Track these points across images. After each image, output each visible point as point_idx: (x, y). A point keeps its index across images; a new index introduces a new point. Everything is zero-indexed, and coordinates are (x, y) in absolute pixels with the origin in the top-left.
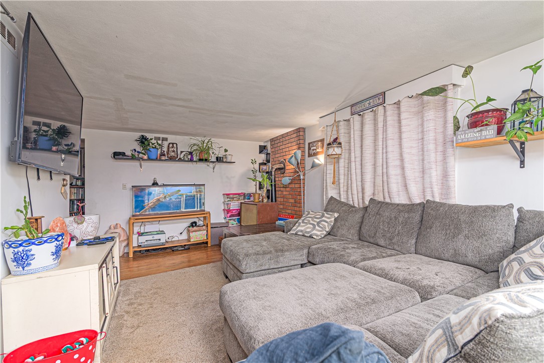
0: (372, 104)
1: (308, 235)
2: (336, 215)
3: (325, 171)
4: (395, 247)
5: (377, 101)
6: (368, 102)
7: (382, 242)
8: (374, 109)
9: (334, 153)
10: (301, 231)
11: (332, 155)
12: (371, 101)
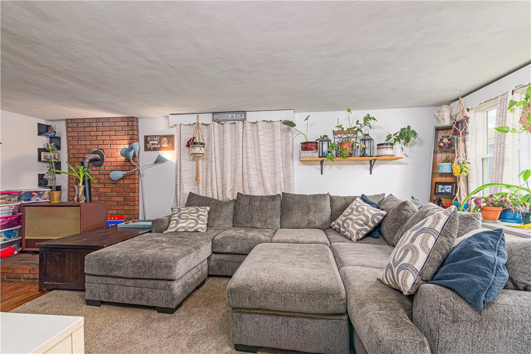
0: (234, 118)
1: (192, 230)
2: (208, 208)
3: (179, 168)
4: (269, 226)
5: (239, 116)
6: (231, 115)
7: (258, 225)
8: (236, 122)
9: (200, 152)
10: (183, 227)
11: (198, 154)
12: (234, 115)
